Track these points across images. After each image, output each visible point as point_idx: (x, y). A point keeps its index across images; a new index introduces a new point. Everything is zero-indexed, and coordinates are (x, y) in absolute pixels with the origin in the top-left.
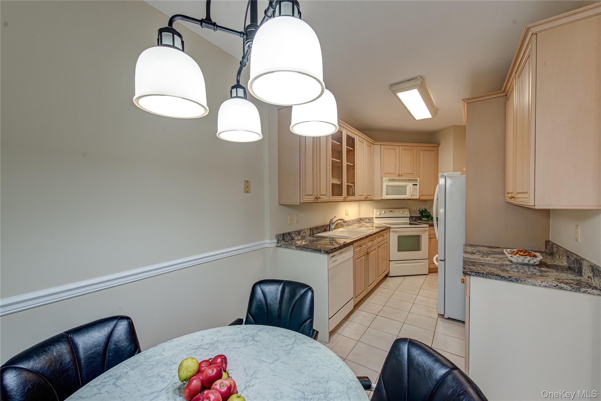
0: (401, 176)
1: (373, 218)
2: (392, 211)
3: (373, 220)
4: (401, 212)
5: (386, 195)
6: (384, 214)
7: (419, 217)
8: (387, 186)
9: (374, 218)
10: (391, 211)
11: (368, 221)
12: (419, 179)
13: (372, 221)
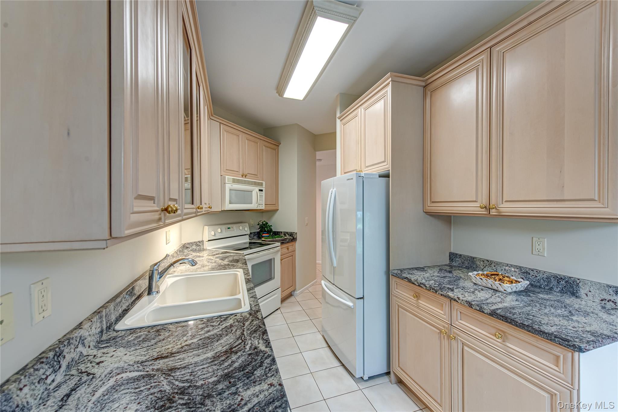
0: (245, 176)
1: (203, 241)
2: (230, 228)
3: (203, 244)
4: (241, 228)
5: (230, 204)
6: (221, 234)
7: (257, 233)
8: (230, 190)
9: (205, 242)
10: (228, 228)
11: (195, 248)
12: (264, 182)
13: (202, 247)
